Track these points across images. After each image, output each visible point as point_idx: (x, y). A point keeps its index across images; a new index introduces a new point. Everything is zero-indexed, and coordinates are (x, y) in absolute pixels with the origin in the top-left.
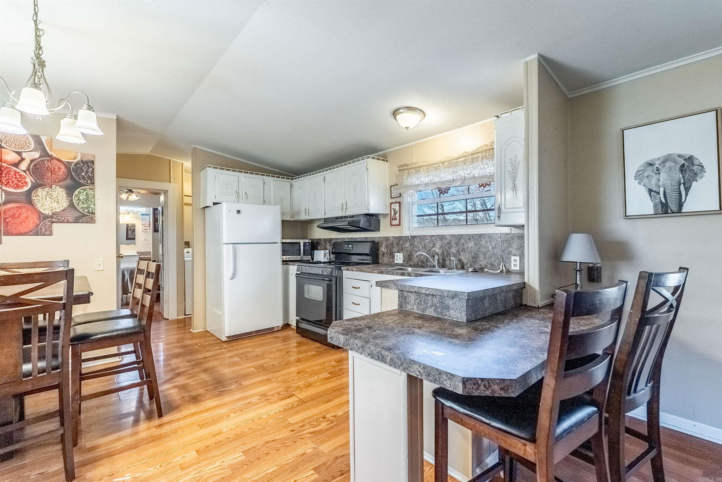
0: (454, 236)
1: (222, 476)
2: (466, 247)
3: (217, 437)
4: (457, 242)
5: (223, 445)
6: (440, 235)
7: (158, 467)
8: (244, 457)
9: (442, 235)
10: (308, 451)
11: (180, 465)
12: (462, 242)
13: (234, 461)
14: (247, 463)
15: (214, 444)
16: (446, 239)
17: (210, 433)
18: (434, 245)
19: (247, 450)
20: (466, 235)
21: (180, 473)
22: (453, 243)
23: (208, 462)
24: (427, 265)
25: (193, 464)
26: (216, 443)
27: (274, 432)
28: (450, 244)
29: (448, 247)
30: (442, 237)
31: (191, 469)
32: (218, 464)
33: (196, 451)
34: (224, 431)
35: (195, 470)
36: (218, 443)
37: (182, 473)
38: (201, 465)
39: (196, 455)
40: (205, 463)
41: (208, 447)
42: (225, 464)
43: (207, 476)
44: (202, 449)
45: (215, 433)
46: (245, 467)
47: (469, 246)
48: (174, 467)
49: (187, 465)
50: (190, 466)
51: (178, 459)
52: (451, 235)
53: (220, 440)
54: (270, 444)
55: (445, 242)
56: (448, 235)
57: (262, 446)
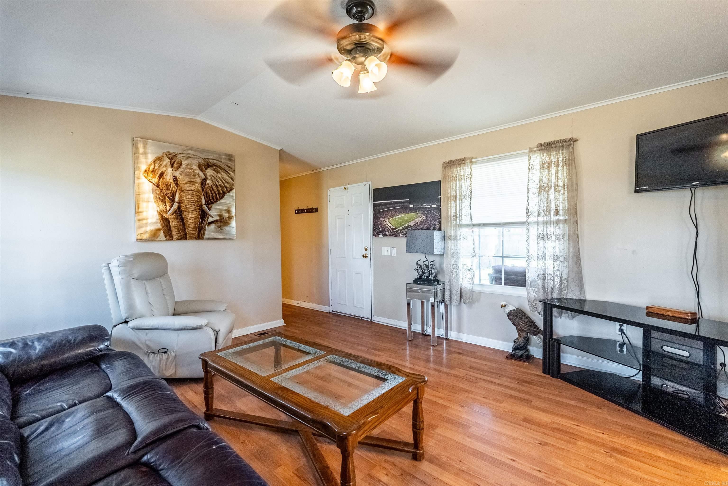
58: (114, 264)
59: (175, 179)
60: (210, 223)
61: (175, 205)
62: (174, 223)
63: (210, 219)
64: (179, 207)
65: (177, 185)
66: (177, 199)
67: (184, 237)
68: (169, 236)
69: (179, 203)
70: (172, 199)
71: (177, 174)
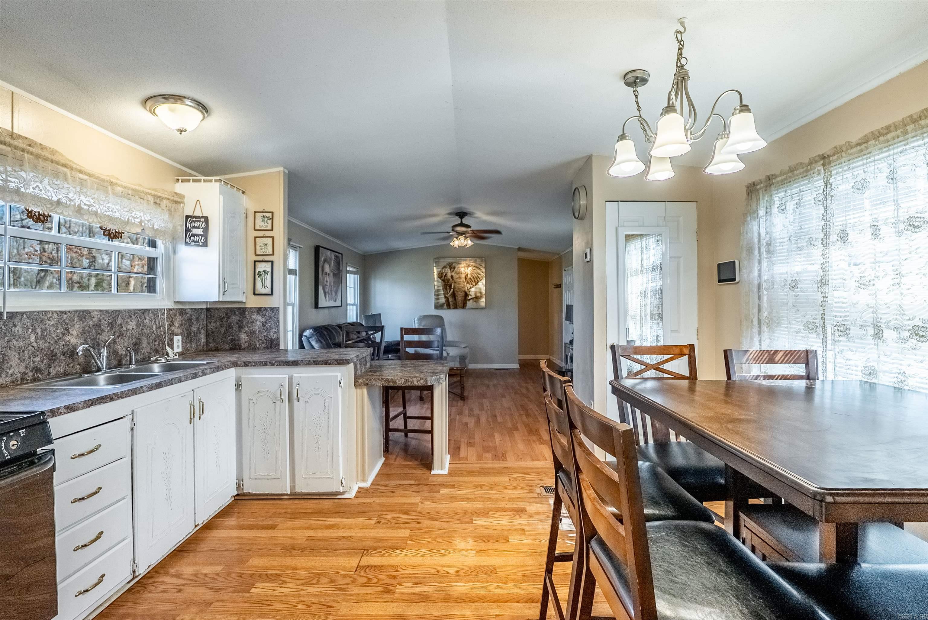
0: (107, 311)
1: (497, 513)
2: (125, 329)
3: (484, 548)
4: (111, 323)
5: (484, 537)
6: (80, 311)
7: (543, 541)
8: (474, 519)
9: (84, 311)
10: (429, 503)
11: (525, 534)
12: (120, 322)
13: (482, 519)
14: (475, 514)
15: (491, 541)
16: (91, 317)
17: (488, 556)
18: (67, 330)
19: (469, 523)
20: (124, 310)
21: (526, 528)
22: (105, 323)
23: (502, 527)
24: (49, 373)
25: (515, 530)
26: (489, 541)
27: (435, 528)
28: (100, 326)
29: (96, 332)
30: (84, 315)
31: (517, 527)
32: (495, 522)
33: (508, 541)
34: (475, 552)
35: (514, 525)
36: (486, 541)
37: (524, 527)
38: (508, 527)
39: (510, 537)
40: (505, 528)
41: (497, 541)
42: (490, 520)
43: (506, 517)
44: (503, 541)
45: (483, 554)
46: (478, 512)
47: (128, 327)
48: (530, 535)
49: (520, 532)
50: (517, 530)
51: (526, 541)
52: (101, 311)
53: (484, 543)
54: (447, 520)
55: (91, 323)
56: (97, 311)
57: (454, 521)
58: (416, 319)
59: (452, 277)
60: (470, 299)
61: (452, 290)
62: (451, 300)
63: (470, 297)
64: (454, 291)
65: (453, 279)
66: (453, 287)
67: (456, 307)
68: (449, 307)
69: (454, 289)
70: (450, 287)
71: (453, 274)
